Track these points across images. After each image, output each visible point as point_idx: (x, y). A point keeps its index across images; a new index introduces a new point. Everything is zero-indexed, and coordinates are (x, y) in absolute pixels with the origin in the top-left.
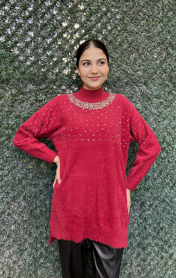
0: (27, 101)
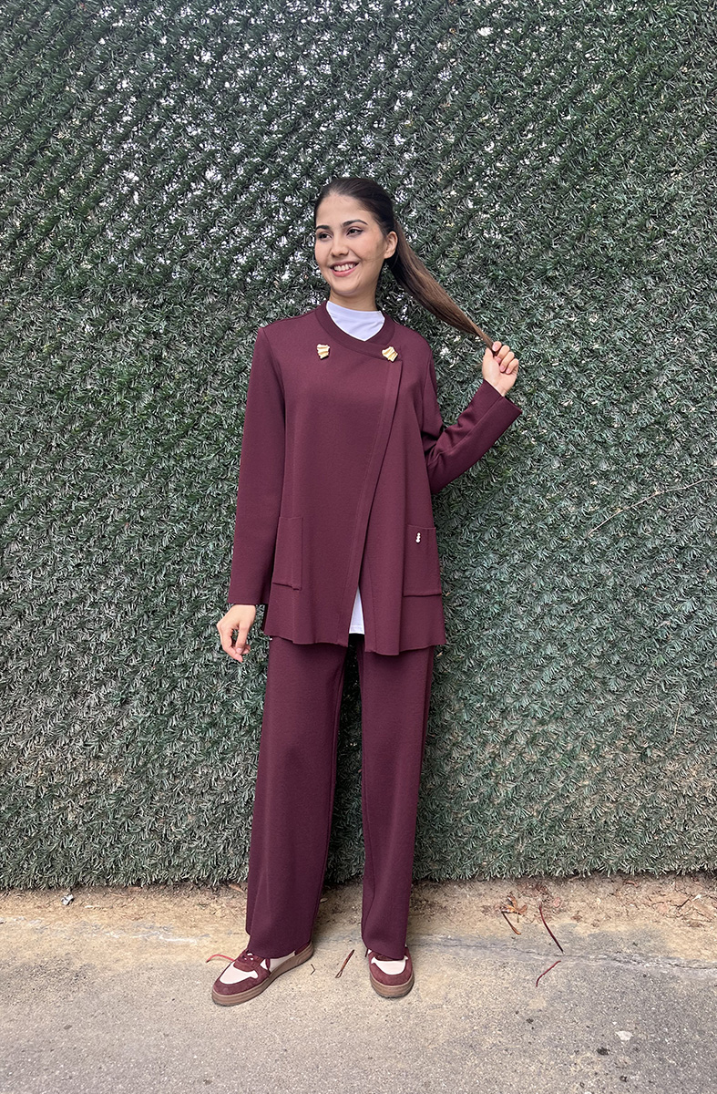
0: (126, 336)
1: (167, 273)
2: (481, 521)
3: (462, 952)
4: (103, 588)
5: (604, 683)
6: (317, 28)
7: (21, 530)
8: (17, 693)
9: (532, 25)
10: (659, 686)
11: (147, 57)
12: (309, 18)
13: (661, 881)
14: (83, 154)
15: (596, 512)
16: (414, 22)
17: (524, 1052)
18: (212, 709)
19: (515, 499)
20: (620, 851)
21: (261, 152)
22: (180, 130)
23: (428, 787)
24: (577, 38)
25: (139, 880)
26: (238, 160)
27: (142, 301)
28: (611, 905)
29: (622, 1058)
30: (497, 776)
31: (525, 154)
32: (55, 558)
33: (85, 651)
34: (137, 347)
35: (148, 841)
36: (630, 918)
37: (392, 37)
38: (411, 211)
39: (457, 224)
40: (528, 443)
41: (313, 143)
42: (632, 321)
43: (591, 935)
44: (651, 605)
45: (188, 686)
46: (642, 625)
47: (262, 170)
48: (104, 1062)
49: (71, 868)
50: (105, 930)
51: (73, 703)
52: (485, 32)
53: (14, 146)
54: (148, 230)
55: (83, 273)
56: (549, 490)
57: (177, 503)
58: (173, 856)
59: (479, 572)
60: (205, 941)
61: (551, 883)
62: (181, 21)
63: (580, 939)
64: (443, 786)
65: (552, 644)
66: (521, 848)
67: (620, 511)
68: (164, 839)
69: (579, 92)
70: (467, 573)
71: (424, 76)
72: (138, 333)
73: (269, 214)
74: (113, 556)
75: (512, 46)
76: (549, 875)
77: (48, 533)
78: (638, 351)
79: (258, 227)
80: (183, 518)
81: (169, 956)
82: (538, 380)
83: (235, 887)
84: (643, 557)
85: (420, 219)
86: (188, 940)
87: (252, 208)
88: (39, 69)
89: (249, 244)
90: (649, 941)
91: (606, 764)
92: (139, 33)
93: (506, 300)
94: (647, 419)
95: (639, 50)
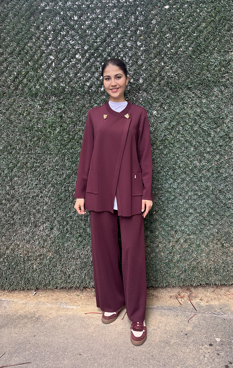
0: (51, 110)
1: (64, 89)
2: (167, 168)
3: (163, 311)
4: (44, 192)
5: (209, 221)
6: (112, 7)
7: (18, 173)
8: (17, 226)
9: (183, 4)
10: (228, 222)
11: (56, 18)
12: (109, 4)
13: (229, 287)
14: (36, 51)
15: (206, 165)
16: (144, 5)
17: (185, 345)
18: (80, 231)
19: (178, 161)
20: (215, 277)
21: (94, 48)
22: (67, 42)
23: (151, 256)
24: (197, 8)
25: (57, 287)
26: (86, 51)
27: (56, 98)
28: (213, 295)
29: (217, 347)
30: (174, 253)
31: (181, 47)
32: (29, 182)
33: (39, 212)
34: (55, 113)
35: (60, 274)
36: (219, 299)
37: (136, 10)
38: (143, 67)
39: (158, 70)
40: (183, 142)
41: (111, 45)
42: (217, 101)
43: (206, 305)
44: (225, 196)
45: (72, 224)
46: (222, 202)
47: (94, 54)
48: (46, 348)
49: (35, 283)
50: (46, 304)
51: (35, 230)
52: (167, 7)
53: (14, 49)
54: (58, 75)
55: (37, 89)
56: (190, 158)
57: (68, 164)
58: (68, 279)
59: (167, 186)
60: (79, 307)
61: (192, 288)
62: (67, 7)
63: (202, 307)
64: (156, 256)
65: (192, 209)
66: (182, 276)
67: (214, 164)
68: (65, 274)
69: (199, 26)
70: (163, 186)
71: (147, 22)
72: (55, 109)
73: (97, 69)
74: (47, 181)
75: (176, 12)
76: (192, 285)
77: (26, 174)
78: (219, 111)
79: (93, 73)
80: (70, 169)
81: (67, 312)
82: (186, 121)
83: (88, 289)
84: (222, 180)
85: (146, 69)
86: (73, 307)
87: (91, 67)
88: (22, 23)
89: (90, 79)
90: (225, 307)
91: (210, 248)
92: (54, 11)
93: (175, 95)
94: (223, 134)
95: (218, 12)
